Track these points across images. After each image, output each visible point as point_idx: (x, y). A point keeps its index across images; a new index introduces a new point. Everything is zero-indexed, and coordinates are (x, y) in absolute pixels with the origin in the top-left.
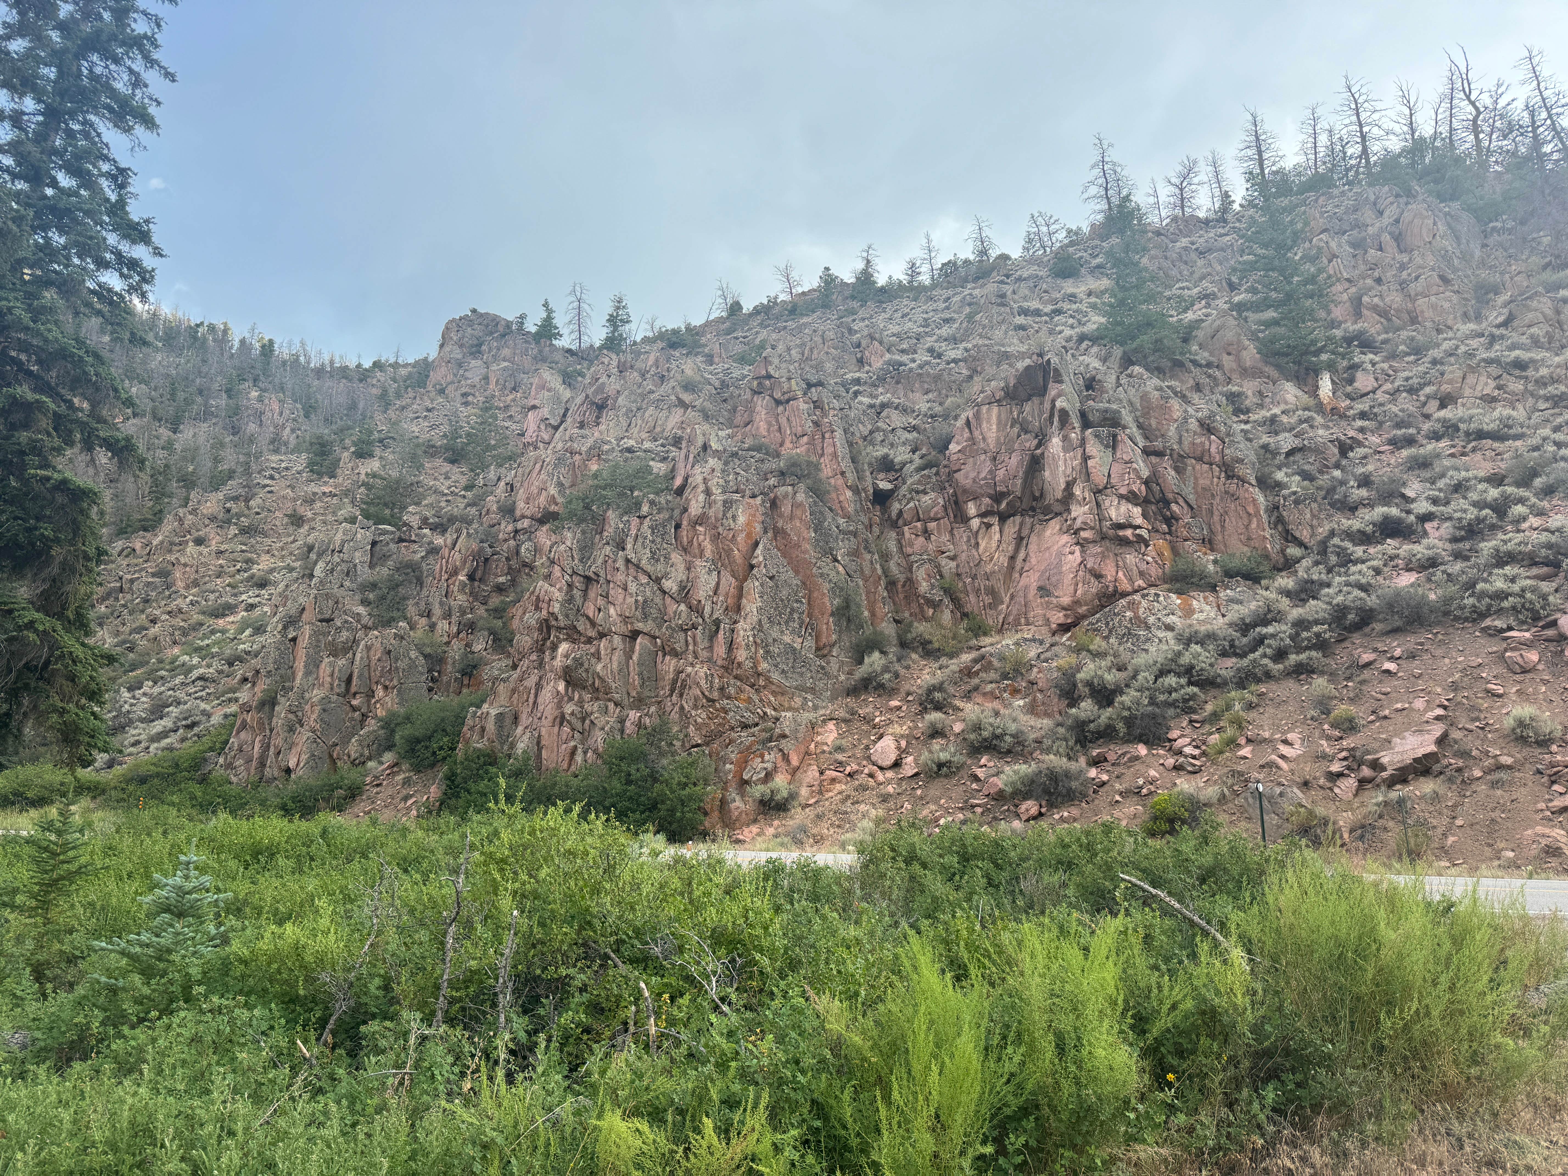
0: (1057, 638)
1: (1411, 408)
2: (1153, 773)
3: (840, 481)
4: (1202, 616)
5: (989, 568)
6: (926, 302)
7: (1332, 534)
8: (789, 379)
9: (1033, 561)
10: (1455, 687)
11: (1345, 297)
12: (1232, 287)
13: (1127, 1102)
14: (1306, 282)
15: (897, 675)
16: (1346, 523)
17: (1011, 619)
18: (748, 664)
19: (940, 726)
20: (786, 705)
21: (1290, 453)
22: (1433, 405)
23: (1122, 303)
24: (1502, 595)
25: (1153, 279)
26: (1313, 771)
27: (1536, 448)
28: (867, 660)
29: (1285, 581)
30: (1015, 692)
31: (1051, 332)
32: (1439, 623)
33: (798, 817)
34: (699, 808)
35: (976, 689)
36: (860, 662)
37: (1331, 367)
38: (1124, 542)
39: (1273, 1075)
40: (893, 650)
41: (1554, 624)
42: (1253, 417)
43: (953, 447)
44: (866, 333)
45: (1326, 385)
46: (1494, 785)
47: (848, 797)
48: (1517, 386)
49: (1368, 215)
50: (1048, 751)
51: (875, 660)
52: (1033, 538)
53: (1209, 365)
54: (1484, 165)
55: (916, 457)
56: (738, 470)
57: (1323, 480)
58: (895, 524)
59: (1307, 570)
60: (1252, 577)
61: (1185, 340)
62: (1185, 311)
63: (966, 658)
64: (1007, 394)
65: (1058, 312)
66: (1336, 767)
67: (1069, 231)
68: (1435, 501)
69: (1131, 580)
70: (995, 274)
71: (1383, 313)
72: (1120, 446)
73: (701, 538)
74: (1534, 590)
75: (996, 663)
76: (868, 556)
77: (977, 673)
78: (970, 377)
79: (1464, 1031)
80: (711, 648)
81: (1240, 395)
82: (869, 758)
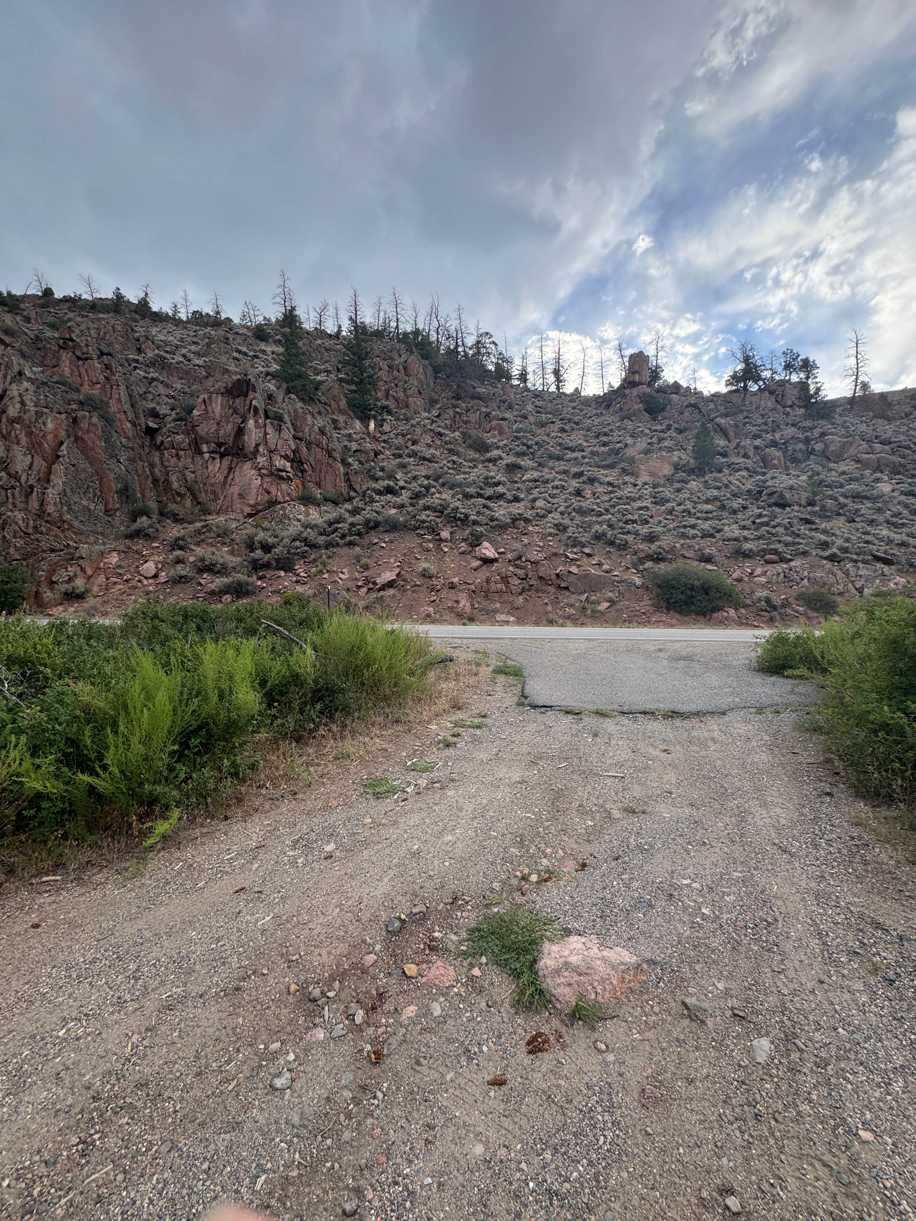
0: (246, 520)
1: (402, 442)
2: (286, 583)
3: (123, 416)
4: (313, 517)
5: (213, 481)
6: (183, 329)
7: (368, 489)
8: (87, 346)
9: (237, 480)
10: (405, 555)
11: (383, 388)
12: (339, 370)
13: (253, 717)
14: (369, 377)
15: (157, 530)
16: (374, 485)
17: (224, 508)
18: (56, 515)
19: (181, 558)
20: (84, 540)
21: (355, 451)
22: (410, 443)
23: (288, 361)
24: (424, 522)
25: (303, 354)
26: (351, 585)
27: (441, 468)
28: (138, 520)
29: (348, 506)
30: (224, 544)
31: (253, 366)
32: (402, 530)
33: (90, 602)
34: (19, 596)
35: (203, 541)
36: (135, 521)
37: (375, 418)
38: (281, 478)
39: (321, 699)
40: (155, 517)
41: (439, 534)
42: (342, 432)
43: (195, 412)
44: (143, 334)
45: (372, 425)
46: (413, 592)
47: (125, 592)
48: (438, 442)
49: (395, 356)
50: (239, 572)
51: (143, 521)
52: (238, 469)
53: (325, 404)
54: (438, 348)
55: (173, 413)
56: (47, 394)
57: (367, 466)
58: (159, 448)
59: (357, 502)
60: (336, 503)
61: (316, 389)
62: (317, 375)
63: (198, 525)
64: (227, 391)
65: (256, 357)
66: (360, 584)
67: (265, 318)
68: (406, 482)
69: (283, 497)
70: (223, 326)
71: (397, 400)
72: (282, 432)
73: (18, 432)
74: (434, 521)
75: (214, 529)
76: (141, 463)
77: (204, 533)
78: (207, 377)
79: (393, 675)
80: (27, 502)
81: (337, 421)
82: (138, 572)
